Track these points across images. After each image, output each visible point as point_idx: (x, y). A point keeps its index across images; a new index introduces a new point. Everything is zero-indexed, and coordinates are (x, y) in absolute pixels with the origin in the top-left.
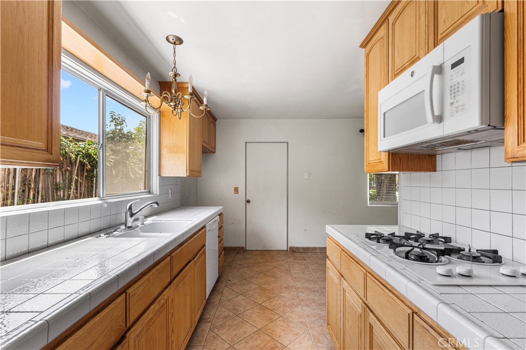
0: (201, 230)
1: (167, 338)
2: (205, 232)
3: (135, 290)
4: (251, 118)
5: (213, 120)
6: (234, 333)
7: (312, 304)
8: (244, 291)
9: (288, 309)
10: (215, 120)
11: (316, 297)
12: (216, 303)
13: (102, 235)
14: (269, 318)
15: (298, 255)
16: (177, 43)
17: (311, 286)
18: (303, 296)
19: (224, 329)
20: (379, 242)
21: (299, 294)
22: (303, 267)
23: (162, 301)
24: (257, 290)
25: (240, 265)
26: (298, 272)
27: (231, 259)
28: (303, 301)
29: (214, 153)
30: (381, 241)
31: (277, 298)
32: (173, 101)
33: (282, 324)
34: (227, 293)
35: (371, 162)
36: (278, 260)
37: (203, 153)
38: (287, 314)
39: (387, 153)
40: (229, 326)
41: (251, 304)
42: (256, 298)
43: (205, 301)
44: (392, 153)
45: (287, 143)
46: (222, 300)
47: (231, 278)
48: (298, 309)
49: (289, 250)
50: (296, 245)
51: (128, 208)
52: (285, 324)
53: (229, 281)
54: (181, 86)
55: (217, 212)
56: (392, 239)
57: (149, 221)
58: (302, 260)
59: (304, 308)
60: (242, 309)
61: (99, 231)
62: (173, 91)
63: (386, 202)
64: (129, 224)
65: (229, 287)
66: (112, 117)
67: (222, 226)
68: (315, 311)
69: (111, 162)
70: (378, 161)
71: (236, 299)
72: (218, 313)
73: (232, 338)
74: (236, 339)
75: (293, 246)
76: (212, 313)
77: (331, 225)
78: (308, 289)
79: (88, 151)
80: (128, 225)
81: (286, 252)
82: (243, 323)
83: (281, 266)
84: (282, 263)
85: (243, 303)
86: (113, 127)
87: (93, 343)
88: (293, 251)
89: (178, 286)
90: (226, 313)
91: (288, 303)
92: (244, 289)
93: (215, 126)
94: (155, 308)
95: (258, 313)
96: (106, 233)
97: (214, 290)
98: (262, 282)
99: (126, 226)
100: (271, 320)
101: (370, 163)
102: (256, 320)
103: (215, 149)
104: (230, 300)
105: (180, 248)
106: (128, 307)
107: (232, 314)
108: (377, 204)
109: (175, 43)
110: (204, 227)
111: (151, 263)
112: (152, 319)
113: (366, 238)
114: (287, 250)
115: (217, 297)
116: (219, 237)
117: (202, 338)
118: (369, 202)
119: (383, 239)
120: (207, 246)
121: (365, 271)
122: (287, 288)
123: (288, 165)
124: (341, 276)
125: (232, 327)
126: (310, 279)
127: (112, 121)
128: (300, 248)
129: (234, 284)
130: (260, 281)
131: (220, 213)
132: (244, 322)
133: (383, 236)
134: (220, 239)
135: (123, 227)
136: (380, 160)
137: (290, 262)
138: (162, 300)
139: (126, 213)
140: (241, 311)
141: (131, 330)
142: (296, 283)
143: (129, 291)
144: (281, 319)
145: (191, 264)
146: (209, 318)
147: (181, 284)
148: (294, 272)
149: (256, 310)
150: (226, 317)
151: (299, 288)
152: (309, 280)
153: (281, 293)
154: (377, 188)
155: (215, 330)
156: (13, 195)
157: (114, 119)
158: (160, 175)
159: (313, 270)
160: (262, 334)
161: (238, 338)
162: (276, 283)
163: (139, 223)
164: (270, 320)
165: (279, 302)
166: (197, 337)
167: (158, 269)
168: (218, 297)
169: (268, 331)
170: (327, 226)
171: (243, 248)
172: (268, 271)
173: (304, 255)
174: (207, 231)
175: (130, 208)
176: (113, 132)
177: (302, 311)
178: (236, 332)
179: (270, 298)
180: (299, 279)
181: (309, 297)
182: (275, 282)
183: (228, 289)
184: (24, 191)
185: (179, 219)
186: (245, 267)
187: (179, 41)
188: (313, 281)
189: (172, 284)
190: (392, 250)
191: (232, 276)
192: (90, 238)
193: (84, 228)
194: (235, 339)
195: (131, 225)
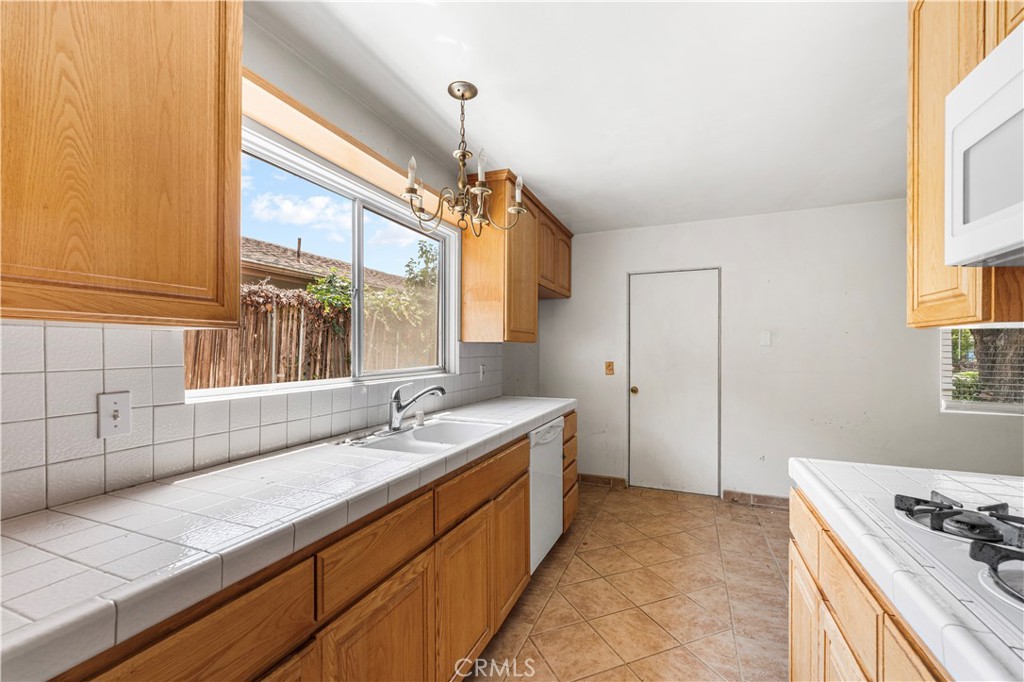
0: (520, 442)
1: (425, 644)
2: (528, 447)
3: (337, 553)
4: (640, 226)
5: (564, 238)
6: (573, 658)
7: (763, 633)
8: (609, 570)
9: (700, 631)
10: (569, 235)
11: (773, 619)
12: (551, 586)
13: (348, 440)
14: (652, 644)
15: (742, 511)
16: (467, 95)
17: (764, 588)
18: (741, 609)
19: (556, 643)
20: (941, 529)
21: (733, 603)
22: (750, 540)
23: (410, 576)
24: (636, 575)
25: (613, 515)
26: (738, 549)
27: (596, 502)
28: (739, 621)
29: (568, 297)
30: (948, 524)
31: (678, 602)
32: (460, 203)
33: (678, 665)
34: (575, 569)
35: (925, 298)
36: (694, 516)
37: (539, 298)
38: (696, 645)
39: (980, 270)
40: (567, 639)
41: (618, 603)
42: (632, 592)
43: (525, 580)
44: (997, 269)
45: (719, 269)
46: (565, 581)
47: (588, 539)
48: (725, 639)
49: (722, 496)
50: (740, 489)
51: (393, 396)
52: (687, 666)
53: (585, 544)
54: (494, 178)
55: (558, 410)
56: (990, 526)
57: (436, 419)
58: (752, 523)
59: (741, 640)
60: (599, 609)
61: (347, 433)
62: (460, 186)
63: (1007, 406)
64: (396, 424)
65: (583, 556)
66: (422, 249)
67: (573, 437)
68: (767, 654)
69: (418, 320)
70: (950, 293)
71: (590, 585)
72: (551, 606)
73: (567, 668)
74: (573, 673)
75: (731, 489)
76: (539, 604)
77: (804, 460)
78: (758, 596)
79: (387, 303)
80: (394, 426)
81: (715, 501)
82: (595, 639)
83: (700, 529)
84: (703, 523)
85: (604, 597)
86: (423, 265)
87: (228, 648)
88: (733, 500)
89: (452, 546)
90: (565, 611)
91: (703, 619)
92: (609, 567)
93: (569, 247)
94: (389, 589)
95: (631, 626)
96: (355, 436)
97: (551, 557)
98: (651, 557)
99: (390, 425)
100: (656, 650)
101: (923, 302)
102: (622, 641)
103: (569, 290)
104: (578, 585)
105: (459, 477)
106: (319, 585)
107: (576, 615)
108: (972, 409)
109: (463, 97)
110: (526, 437)
111: (382, 503)
112: (384, 607)
113: (898, 508)
114: (719, 497)
115: (555, 574)
116: (564, 457)
117: (512, 651)
118: (943, 404)
119: (958, 522)
120: (531, 474)
121: (880, 611)
122: (705, 582)
123: (720, 317)
124: (819, 597)
125: (571, 643)
126: (767, 571)
127: (421, 256)
128: (749, 495)
129: (592, 553)
130: (649, 555)
131: (567, 410)
132: (597, 638)
133: (959, 513)
134: (568, 461)
135: (387, 428)
136: (957, 292)
137: (721, 525)
138: (409, 573)
139: (391, 404)
140: (595, 612)
141: (329, 627)
142: (730, 575)
143: (321, 555)
144: (679, 652)
145: (487, 506)
146: (532, 613)
147: (462, 545)
148: (729, 547)
149: (627, 618)
150: (564, 619)
151: (733, 588)
152: (763, 575)
153: (689, 590)
154: (981, 367)
155: (539, 642)
156: (297, 368)
157: (423, 253)
158: (461, 340)
159: (776, 550)
160: (632, 676)
161: (579, 672)
162: (680, 567)
163: (415, 423)
164: (654, 648)
165: (682, 610)
166: (504, 646)
167: (400, 516)
168: (558, 574)
169: (645, 673)
170: (792, 461)
171: (623, 481)
172: (667, 536)
173: (757, 512)
174: (532, 444)
175: (397, 397)
176: (424, 272)
177: (732, 646)
178: (578, 657)
179: (662, 598)
180: (737, 567)
181: (757, 614)
182: (679, 563)
183: (579, 560)
184: (309, 364)
185: (483, 420)
186: (620, 521)
187: (472, 91)
188: (772, 576)
189: (437, 544)
190: (985, 567)
191: (592, 535)
192: (325, 444)
193: (321, 426)
194: (573, 671)
195: (397, 426)
